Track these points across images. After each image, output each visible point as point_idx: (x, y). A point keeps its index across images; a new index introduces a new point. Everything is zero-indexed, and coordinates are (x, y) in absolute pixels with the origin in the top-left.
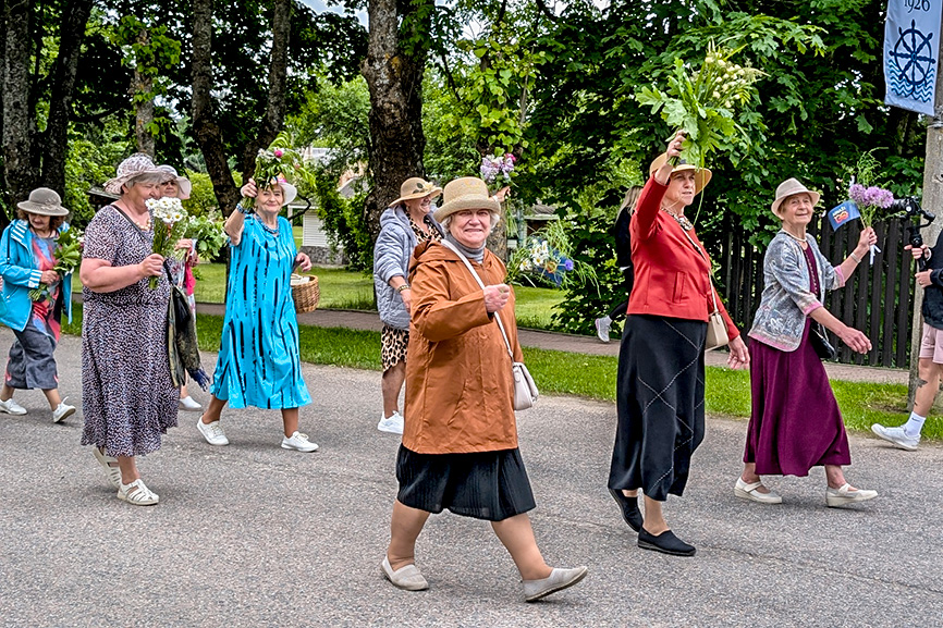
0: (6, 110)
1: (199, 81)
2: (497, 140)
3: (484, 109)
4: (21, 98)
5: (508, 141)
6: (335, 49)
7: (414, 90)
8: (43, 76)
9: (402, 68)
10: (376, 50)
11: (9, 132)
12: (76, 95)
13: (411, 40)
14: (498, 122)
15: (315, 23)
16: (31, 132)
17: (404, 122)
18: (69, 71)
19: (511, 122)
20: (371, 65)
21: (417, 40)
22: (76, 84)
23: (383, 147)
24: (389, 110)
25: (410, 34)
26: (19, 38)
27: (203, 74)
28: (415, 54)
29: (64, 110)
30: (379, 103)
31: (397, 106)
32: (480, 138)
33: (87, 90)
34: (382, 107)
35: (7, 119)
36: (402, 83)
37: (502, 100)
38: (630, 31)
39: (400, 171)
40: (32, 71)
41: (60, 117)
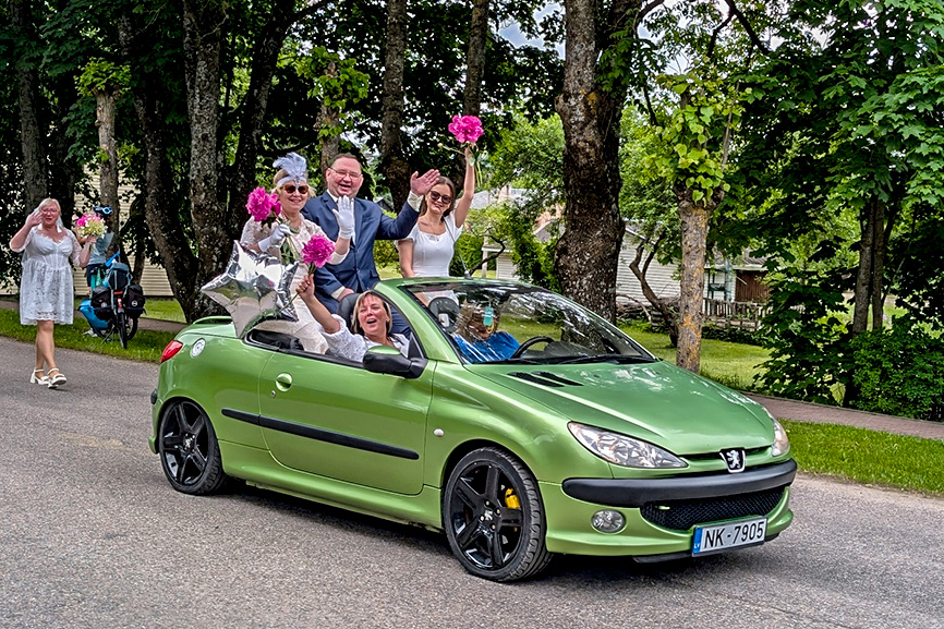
0: (194, 142)
1: (389, 116)
2: (695, 183)
3: (682, 149)
4: (210, 130)
5: (708, 184)
6: (533, 84)
7: (610, 128)
8: (232, 108)
9: (600, 104)
10: (571, 86)
11: (196, 165)
12: (266, 129)
13: (610, 75)
14: (697, 163)
15: (512, 57)
16: (218, 165)
17: (599, 162)
18: (259, 103)
19: (711, 164)
20: (566, 101)
21: (616, 75)
22: (266, 117)
23: (576, 187)
24: (583, 149)
25: (609, 69)
26: (209, 68)
27: (394, 109)
28: (614, 90)
29: (253, 144)
30: (574, 141)
31: (592, 145)
32: (678, 180)
33: (277, 123)
34: (576, 145)
35: (195, 152)
36: (598, 120)
37: (702, 140)
38: (850, 69)
39: (593, 214)
40: (222, 103)
41: (249, 151)
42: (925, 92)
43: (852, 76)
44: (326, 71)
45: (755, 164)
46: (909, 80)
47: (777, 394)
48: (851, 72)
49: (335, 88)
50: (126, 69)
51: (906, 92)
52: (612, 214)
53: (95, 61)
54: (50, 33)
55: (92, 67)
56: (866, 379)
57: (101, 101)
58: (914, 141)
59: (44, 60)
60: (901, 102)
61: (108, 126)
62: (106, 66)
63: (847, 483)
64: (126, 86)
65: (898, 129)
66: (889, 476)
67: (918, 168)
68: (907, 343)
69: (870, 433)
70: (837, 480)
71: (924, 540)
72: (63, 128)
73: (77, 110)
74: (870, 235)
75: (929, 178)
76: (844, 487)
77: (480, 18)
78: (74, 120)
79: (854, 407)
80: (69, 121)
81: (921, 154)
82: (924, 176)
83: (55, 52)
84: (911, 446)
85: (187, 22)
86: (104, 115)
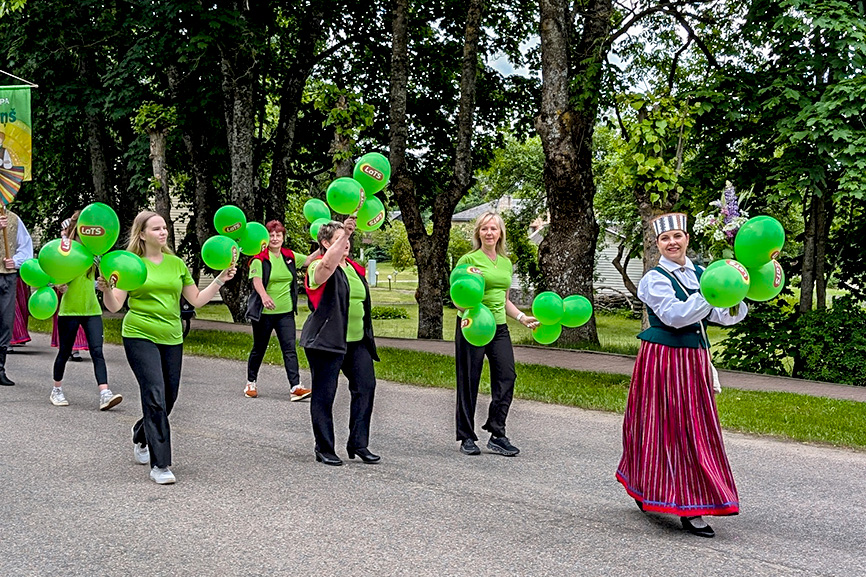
0: (234, 170)
2: (652, 187)
3: (640, 157)
4: (247, 159)
5: (663, 187)
6: (521, 108)
7: (583, 143)
8: (265, 139)
9: (574, 122)
10: (548, 107)
11: (237, 189)
12: (295, 156)
13: (581, 96)
14: (653, 169)
15: (502, 85)
16: (255, 188)
17: (574, 172)
18: (288, 135)
19: (667, 170)
20: (544, 121)
21: (586, 97)
22: (294, 146)
23: (555, 196)
24: (560, 162)
25: (581, 91)
26: (244, 106)
27: (399, 134)
28: (587, 109)
29: (284, 170)
30: (551, 156)
31: (568, 157)
32: (637, 185)
33: (304, 150)
34: (553, 159)
35: (235, 178)
36: (572, 136)
37: (657, 149)
38: (786, 82)
39: (571, 218)
40: (257, 135)
41: (280, 175)
42: (851, 99)
43: (787, 89)
44: (337, 104)
45: (708, 168)
46: (837, 89)
47: (734, 368)
48: (787, 86)
49: (346, 118)
50: (173, 109)
51: (835, 100)
52: (587, 217)
53: (147, 104)
54: (110, 82)
55: (144, 109)
56: (811, 352)
57: (153, 138)
58: (842, 143)
59: (106, 105)
60: (831, 108)
61: (160, 158)
62: (157, 108)
63: (787, 442)
64: (173, 124)
65: (828, 132)
66: (823, 434)
67: (847, 167)
68: (845, 320)
69: (811, 398)
70: (778, 439)
71: (849, 488)
72: (126, 161)
73: (136, 147)
74: (813, 226)
75: (856, 175)
76: (783, 445)
77: (470, 53)
78: (134, 155)
79: (801, 377)
80: (129, 156)
81: (848, 154)
82: (852, 174)
83: (115, 98)
84: (845, 408)
85: (224, 68)
86: (156, 148)
